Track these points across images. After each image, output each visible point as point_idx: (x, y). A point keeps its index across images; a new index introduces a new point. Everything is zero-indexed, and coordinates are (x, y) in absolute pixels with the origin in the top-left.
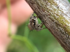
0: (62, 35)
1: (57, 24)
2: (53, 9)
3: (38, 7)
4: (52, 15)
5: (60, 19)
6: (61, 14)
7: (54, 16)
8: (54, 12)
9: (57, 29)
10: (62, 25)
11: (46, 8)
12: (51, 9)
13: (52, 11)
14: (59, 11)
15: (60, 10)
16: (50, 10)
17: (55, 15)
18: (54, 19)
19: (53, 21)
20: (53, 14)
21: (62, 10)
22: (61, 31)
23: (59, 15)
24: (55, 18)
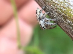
0: (71, 28)
1: (65, 17)
2: (59, 2)
3: (44, 2)
4: (58, 8)
5: (67, 12)
6: (68, 6)
7: (61, 9)
9: (65, 23)
10: (69, 17)
12: (57, 2)
13: (59, 4)
14: (66, 4)
15: (67, 2)
18: (61, 13)
19: (60, 14)
20: (59, 7)
21: (69, 2)
22: (69, 24)
23: (66, 7)
24: (62, 11)
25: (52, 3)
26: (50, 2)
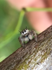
0: (6, 67)
1: (19, 62)
2: (37, 57)
3: (41, 40)
4: (30, 56)
6: (31, 66)
8: (34, 59)
9: (13, 61)
10: (18, 67)
11: (38, 49)
13: (34, 57)
14: (34, 65)
15: (34, 66)
16: (36, 54)
17: (29, 60)
19: (23, 57)
20: (32, 57)
21: (34, 68)
22: (11, 65)
23: (30, 65)
25: (37, 49)
26: (39, 48)
